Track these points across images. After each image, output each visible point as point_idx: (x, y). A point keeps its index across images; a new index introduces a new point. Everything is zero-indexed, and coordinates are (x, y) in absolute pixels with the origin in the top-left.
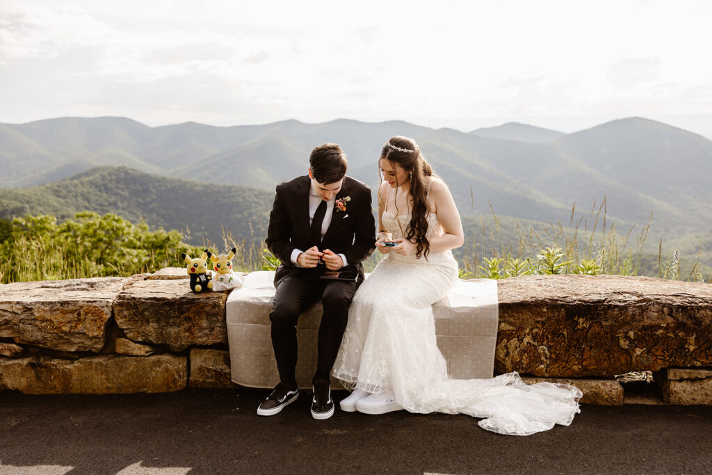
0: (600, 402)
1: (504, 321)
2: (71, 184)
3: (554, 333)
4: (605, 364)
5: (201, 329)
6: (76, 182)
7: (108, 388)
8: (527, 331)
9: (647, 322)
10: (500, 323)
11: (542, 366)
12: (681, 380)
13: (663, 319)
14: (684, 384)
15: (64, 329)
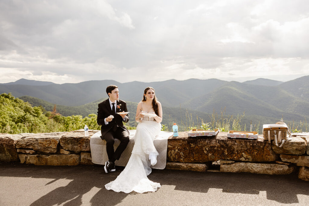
0: (198, 170)
1: (169, 145)
3: (184, 148)
4: (201, 159)
5: (83, 146)
8: (176, 148)
9: (212, 145)
10: (168, 145)
11: (182, 159)
12: (224, 164)
13: (216, 144)
14: (225, 165)
15: (46, 146)
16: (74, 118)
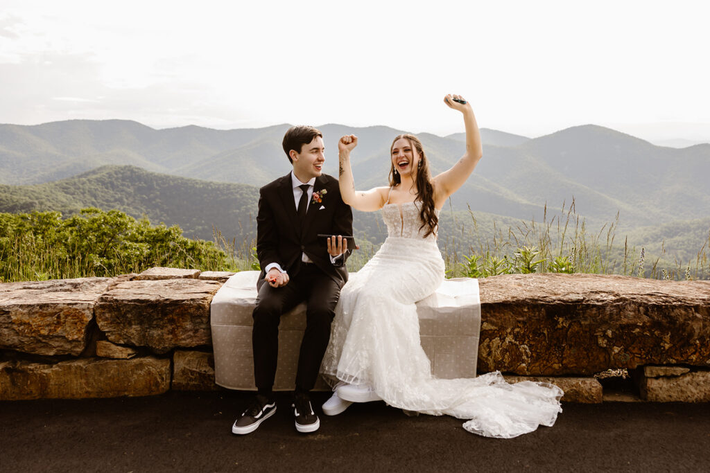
0: (581, 400)
1: (487, 321)
2: (79, 181)
3: (535, 333)
4: (585, 363)
5: (186, 331)
6: (84, 179)
7: (87, 392)
8: (509, 330)
9: (625, 321)
10: (482, 322)
11: (524, 365)
12: (657, 377)
13: (639, 318)
14: (660, 381)
15: (43, 332)
16: (39, 217)
